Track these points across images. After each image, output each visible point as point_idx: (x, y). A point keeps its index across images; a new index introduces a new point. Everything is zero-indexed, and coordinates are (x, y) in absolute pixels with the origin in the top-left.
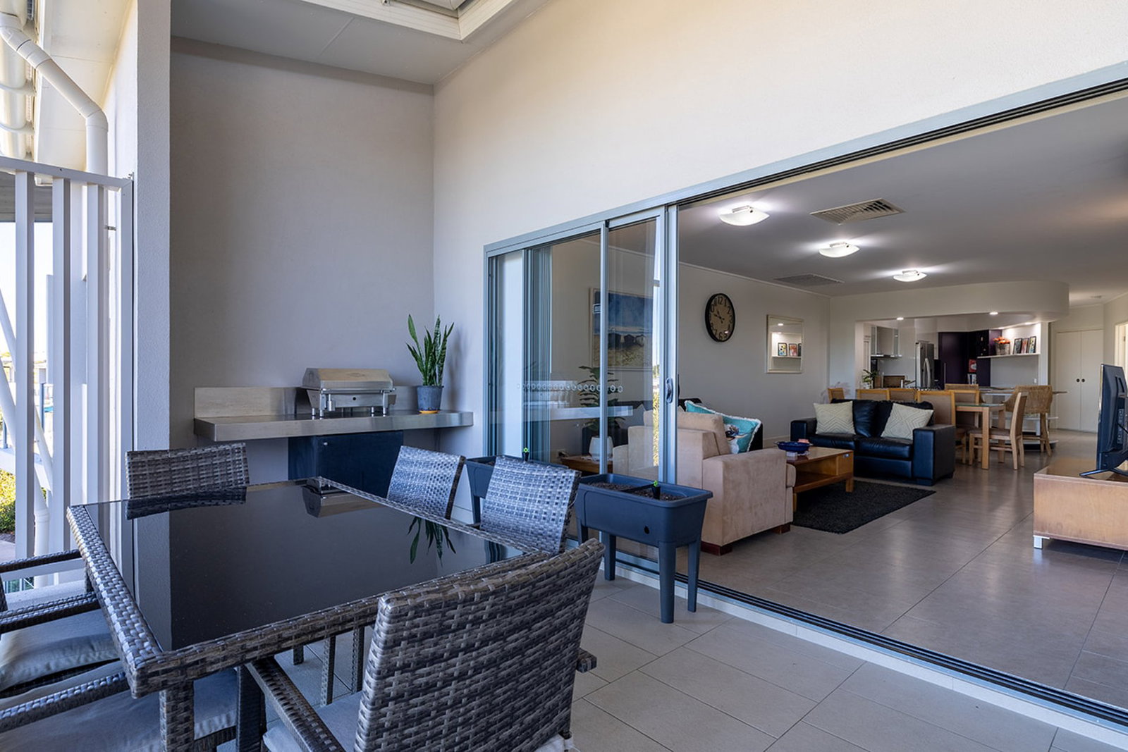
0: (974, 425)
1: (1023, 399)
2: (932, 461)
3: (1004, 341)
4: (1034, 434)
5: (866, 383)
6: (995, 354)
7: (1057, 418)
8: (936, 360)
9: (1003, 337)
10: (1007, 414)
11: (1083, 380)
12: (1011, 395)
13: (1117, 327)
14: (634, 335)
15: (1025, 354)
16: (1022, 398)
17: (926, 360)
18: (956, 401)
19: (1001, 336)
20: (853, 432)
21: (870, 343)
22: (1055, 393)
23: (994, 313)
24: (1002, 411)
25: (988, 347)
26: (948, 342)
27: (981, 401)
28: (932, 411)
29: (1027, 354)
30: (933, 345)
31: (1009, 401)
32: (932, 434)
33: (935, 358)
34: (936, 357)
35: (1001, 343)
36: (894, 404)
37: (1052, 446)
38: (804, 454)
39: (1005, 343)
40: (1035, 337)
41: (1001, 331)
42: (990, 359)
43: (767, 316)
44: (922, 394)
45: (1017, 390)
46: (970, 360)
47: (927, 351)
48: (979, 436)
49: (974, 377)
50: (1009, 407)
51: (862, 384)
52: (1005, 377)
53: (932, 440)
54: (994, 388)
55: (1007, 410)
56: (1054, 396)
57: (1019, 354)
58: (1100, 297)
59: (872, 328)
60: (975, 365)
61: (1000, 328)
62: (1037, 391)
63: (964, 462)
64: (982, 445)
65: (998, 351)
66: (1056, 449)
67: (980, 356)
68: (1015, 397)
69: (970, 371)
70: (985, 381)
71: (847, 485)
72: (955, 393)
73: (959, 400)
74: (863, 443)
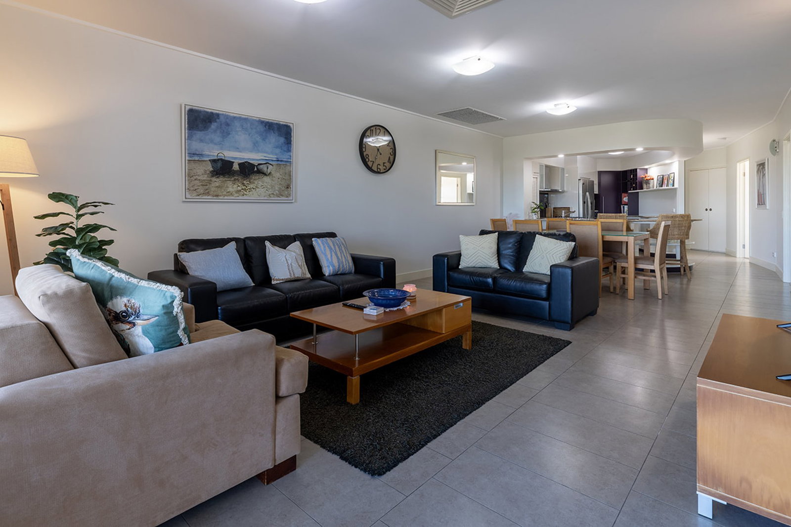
0: (621, 253)
1: (667, 227)
2: (570, 303)
3: (649, 178)
4: (674, 256)
5: (533, 214)
6: (642, 188)
7: (694, 243)
8: (595, 195)
9: (648, 174)
10: (651, 241)
11: (711, 210)
12: (655, 223)
13: (738, 164)
14: (256, 163)
15: (666, 187)
16: (665, 226)
17: (587, 193)
18: (602, 230)
19: (647, 173)
20: (496, 266)
21: (538, 179)
22: (693, 221)
23: (639, 149)
24: (648, 239)
25: (636, 182)
26: (606, 179)
27: (629, 229)
28: (574, 243)
29: (668, 187)
30: (593, 181)
31: (654, 228)
32: (569, 271)
33: (595, 193)
34: (596, 191)
35: (647, 180)
36: (537, 235)
37: (690, 268)
38: (401, 308)
39: (649, 180)
40: (674, 173)
41: (646, 170)
42: (638, 192)
43: (436, 151)
44: (570, 224)
45: (660, 219)
46: (623, 194)
47: (588, 187)
48: (624, 265)
49: (626, 207)
50: (654, 234)
51: (531, 214)
52: (650, 207)
53: (570, 278)
54: (642, 217)
55: (652, 237)
56: (692, 223)
57: (661, 188)
58: (725, 138)
59: (540, 165)
60: (627, 198)
61: (646, 167)
62: (677, 219)
63: (612, 290)
64: (627, 274)
65: (645, 186)
66: (693, 271)
67: (631, 190)
68: (658, 226)
69: (623, 203)
70: (634, 211)
71: (464, 340)
72: (601, 222)
73: (606, 229)
74: (501, 280)
